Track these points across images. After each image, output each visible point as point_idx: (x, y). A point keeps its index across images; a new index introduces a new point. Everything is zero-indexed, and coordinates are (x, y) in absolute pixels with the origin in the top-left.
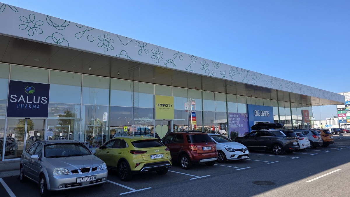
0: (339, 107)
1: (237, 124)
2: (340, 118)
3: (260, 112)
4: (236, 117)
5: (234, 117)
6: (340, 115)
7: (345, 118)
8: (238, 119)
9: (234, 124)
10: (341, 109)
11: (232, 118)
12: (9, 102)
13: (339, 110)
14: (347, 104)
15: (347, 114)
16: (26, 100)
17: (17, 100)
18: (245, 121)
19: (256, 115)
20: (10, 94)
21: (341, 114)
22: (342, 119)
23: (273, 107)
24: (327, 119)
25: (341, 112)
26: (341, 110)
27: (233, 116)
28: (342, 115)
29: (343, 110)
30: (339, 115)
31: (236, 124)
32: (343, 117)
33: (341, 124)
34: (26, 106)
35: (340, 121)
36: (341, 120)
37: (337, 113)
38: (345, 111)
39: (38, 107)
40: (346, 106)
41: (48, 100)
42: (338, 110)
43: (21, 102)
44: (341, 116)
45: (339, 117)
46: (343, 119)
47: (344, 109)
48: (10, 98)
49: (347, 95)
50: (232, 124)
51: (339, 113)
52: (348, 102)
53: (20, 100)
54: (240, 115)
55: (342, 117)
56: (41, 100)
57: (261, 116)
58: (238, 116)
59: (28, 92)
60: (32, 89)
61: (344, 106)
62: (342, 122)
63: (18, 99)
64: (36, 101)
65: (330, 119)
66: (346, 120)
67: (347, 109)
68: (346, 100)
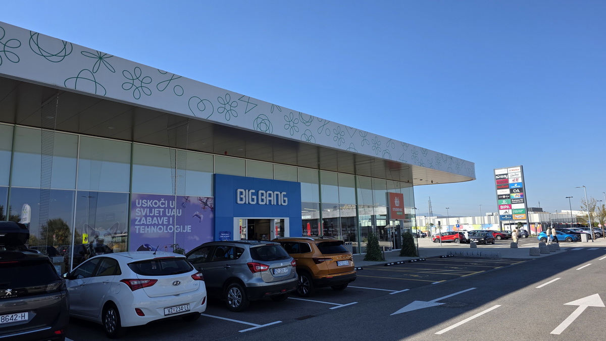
0: (500, 192)
1: (167, 226)
2: (502, 212)
3: (257, 194)
4: (169, 207)
5: (159, 207)
6: (502, 207)
7: (510, 212)
8: (176, 213)
9: (154, 225)
10: (504, 197)
11: (151, 209)
13: (500, 197)
14: (513, 187)
15: (512, 205)
18: (202, 216)
19: (239, 202)
21: (503, 205)
22: (505, 214)
23: (303, 186)
24: (487, 214)
25: (504, 202)
26: (502, 198)
27: (156, 204)
28: (505, 207)
29: (506, 198)
30: (500, 206)
31: (163, 225)
32: (507, 210)
33: (504, 222)
35: (502, 218)
36: (504, 216)
37: (498, 203)
38: (509, 200)
40: (512, 191)
42: (499, 199)
44: (503, 209)
45: (500, 211)
46: (507, 214)
47: (508, 197)
49: (513, 172)
50: (148, 225)
51: (499, 204)
52: (515, 184)
54: (184, 200)
55: (505, 211)
57: (260, 203)
58: (175, 203)
61: (507, 191)
62: (505, 219)
65: (491, 214)
66: (511, 216)
67: (514, 195)
68: (510, 181)
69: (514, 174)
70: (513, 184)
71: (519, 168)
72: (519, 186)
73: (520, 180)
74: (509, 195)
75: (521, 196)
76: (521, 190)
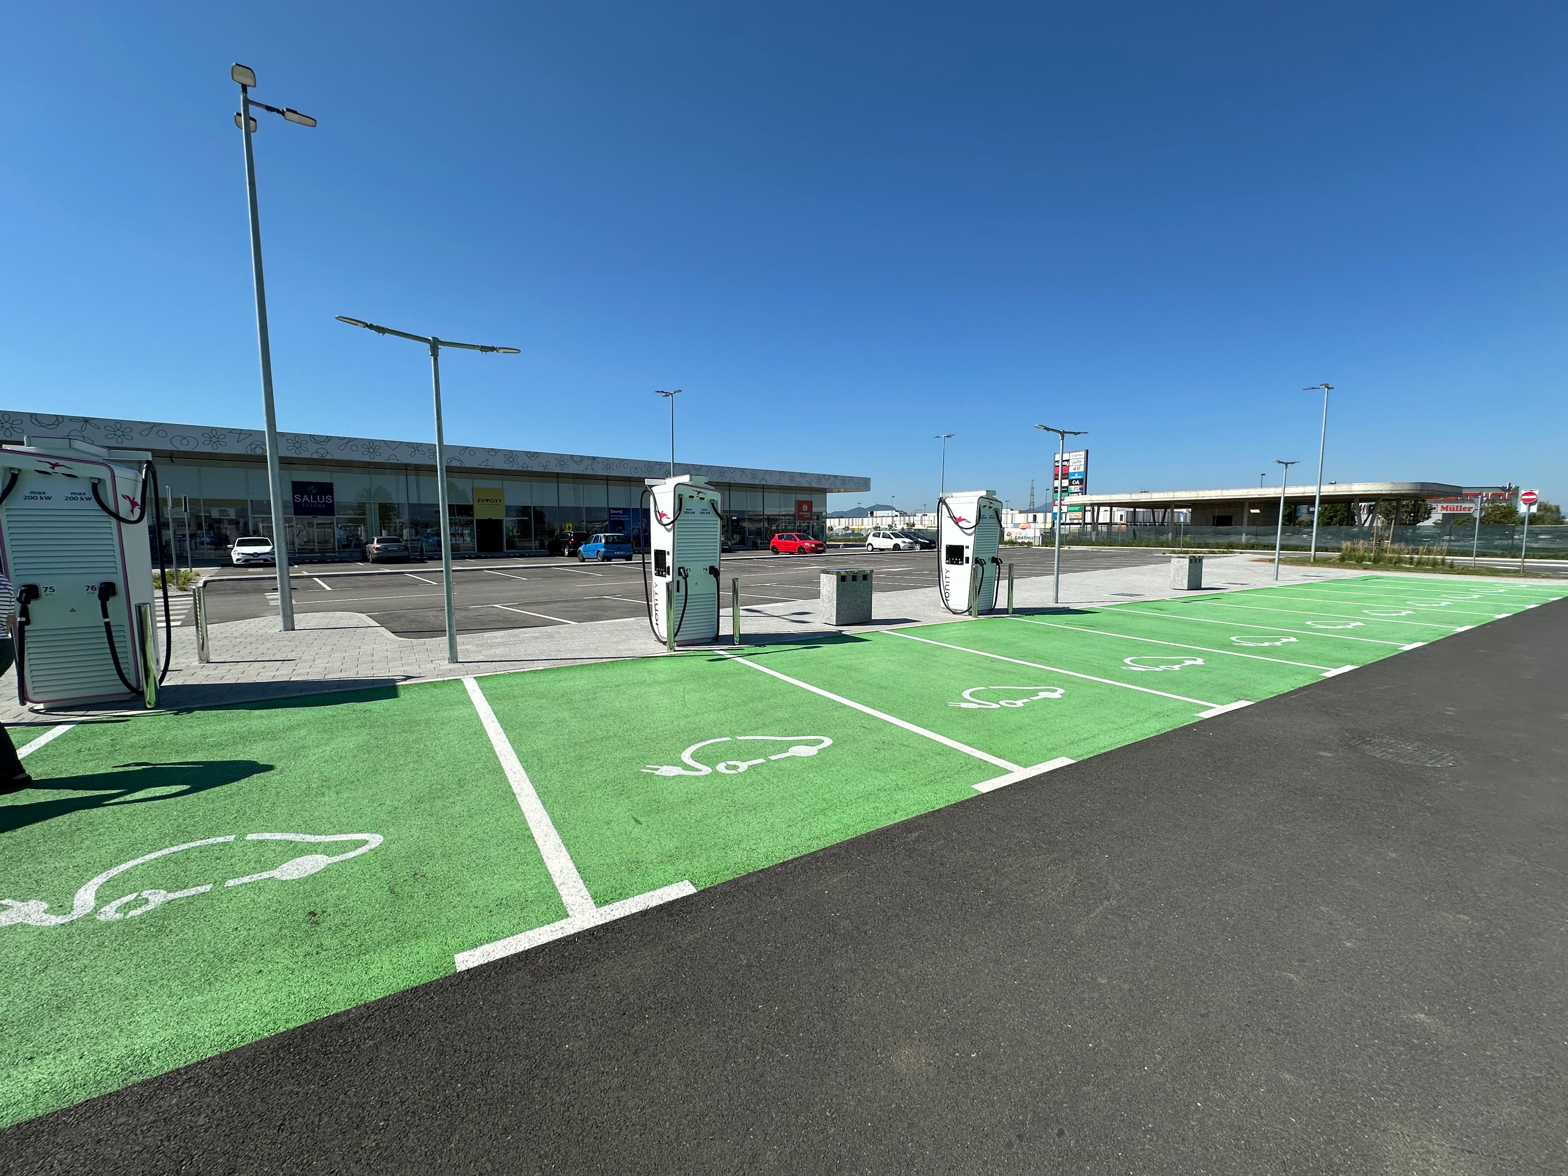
7: (1065, 509)
12: (294, 501)
14: (1073, 477)
16: (310, 500)
17: (302, 500)
20: (294, 494)
34: (311, 506)
38: (1067, 494)
39: (324, 506)
40: (1071, 484)
41: (333, 499)
42: (1055, 492)
43: (306, 502)
45: (1054, 507)
47: (1066, 490)
48: (294, 498)
49: (1075, 457)
51: (1056, 500)
52: (1075, 473)
53: (304, 499)
56: (325, 499)
59: (311, 491)
60: (315, 488)
61: (1066, 483)
63: (302, 498)
64: (321, 500)
67: (1072, 488)
68: (1071, 470)
69: (1076, 461)
70: (1074, 474)
71: (1083, 453)
72: (1080, 477)
73: (1082, 469)
74: (1067, 487)
75: (1080, 489)
76: (1081, 481)
